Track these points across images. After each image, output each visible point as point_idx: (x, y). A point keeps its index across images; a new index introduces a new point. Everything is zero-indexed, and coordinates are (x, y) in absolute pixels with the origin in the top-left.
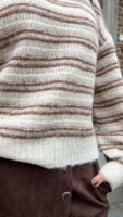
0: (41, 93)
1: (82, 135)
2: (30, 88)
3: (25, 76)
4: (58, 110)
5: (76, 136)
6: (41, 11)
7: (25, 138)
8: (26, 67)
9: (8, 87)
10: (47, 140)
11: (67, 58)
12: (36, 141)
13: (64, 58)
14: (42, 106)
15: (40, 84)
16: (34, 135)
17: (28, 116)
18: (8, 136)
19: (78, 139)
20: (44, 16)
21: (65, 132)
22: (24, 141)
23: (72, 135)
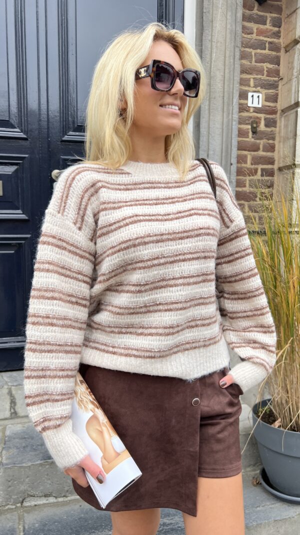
0: (163, 314)
1: (205, 346)
2: (151, 309)
3: (146, 298)
4: (180, 328)
5: (199, 347)
6: (155, 238)
7: (154, 357)
8: (146, 291)
9: (132, 311)
10: (174, 356)
11: (184, 278)
12: (164, 359)
13: (181, 278)
14: (165, 328)
15: (160, 304)
16: (162, 354)
17: (154, 337)
18: (140, 357)
19: (201, 350)
20: (158, 242)
21: (188, 346)
22: (153, 360)
23: (195, 348)
